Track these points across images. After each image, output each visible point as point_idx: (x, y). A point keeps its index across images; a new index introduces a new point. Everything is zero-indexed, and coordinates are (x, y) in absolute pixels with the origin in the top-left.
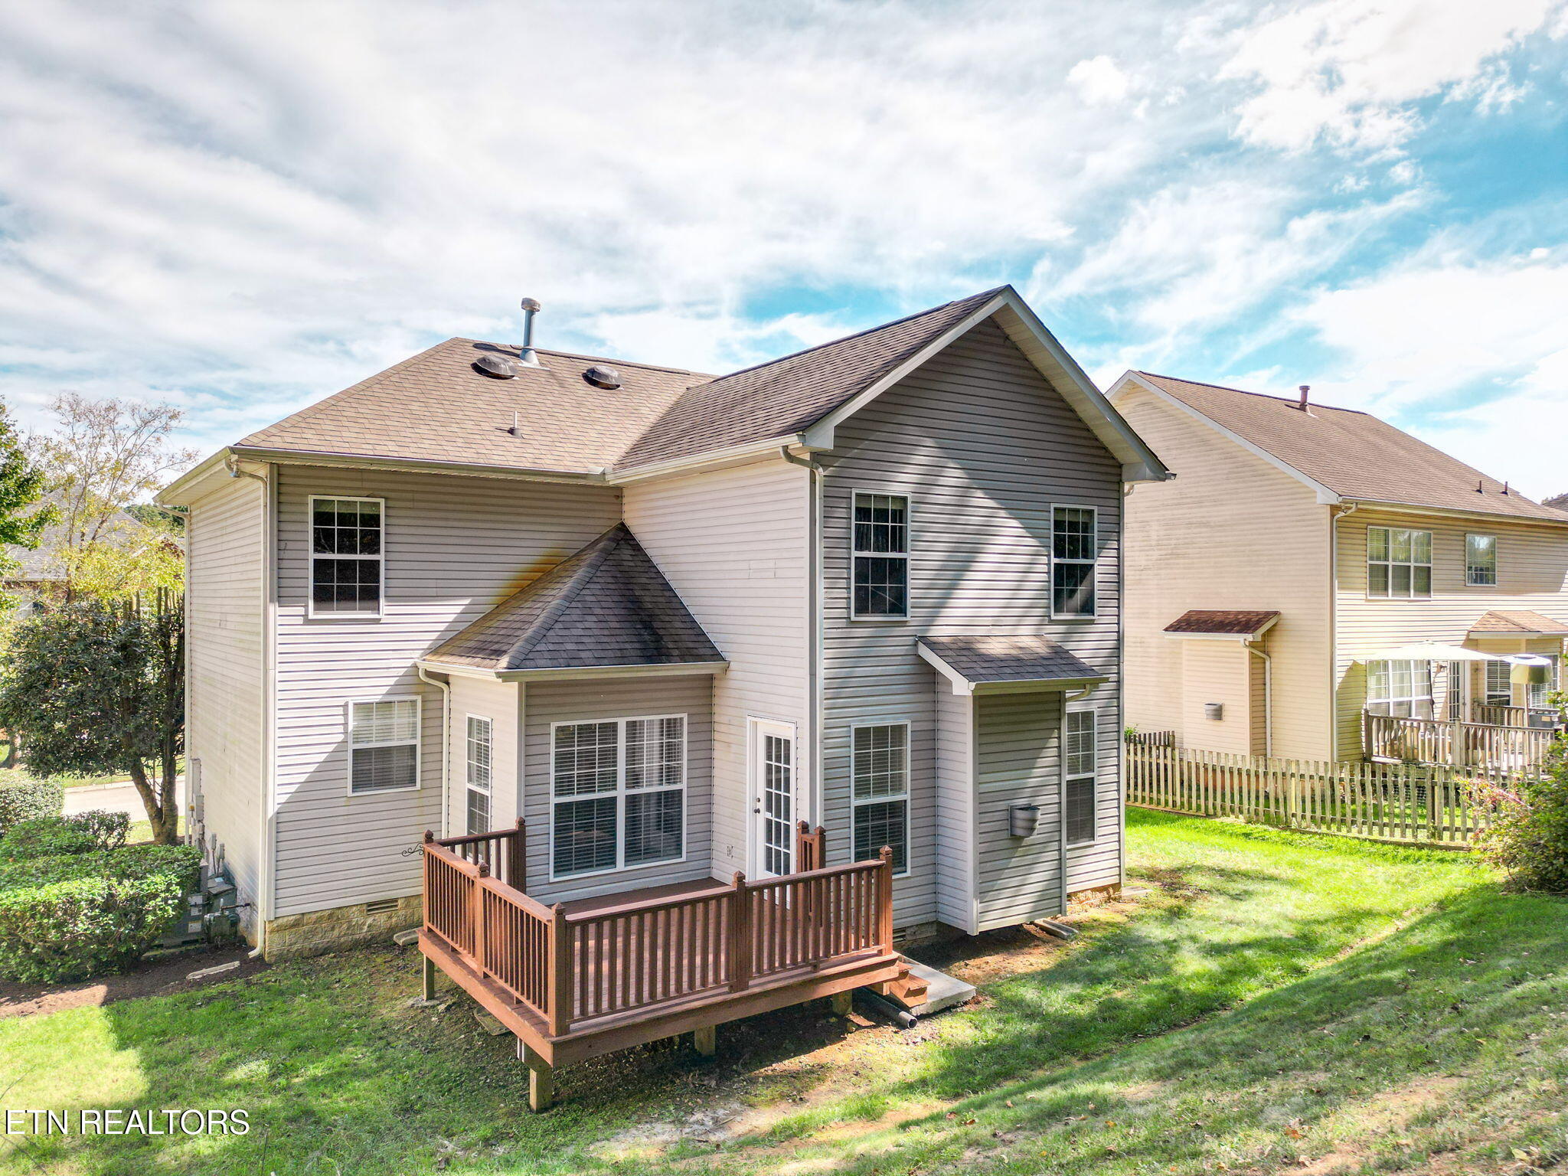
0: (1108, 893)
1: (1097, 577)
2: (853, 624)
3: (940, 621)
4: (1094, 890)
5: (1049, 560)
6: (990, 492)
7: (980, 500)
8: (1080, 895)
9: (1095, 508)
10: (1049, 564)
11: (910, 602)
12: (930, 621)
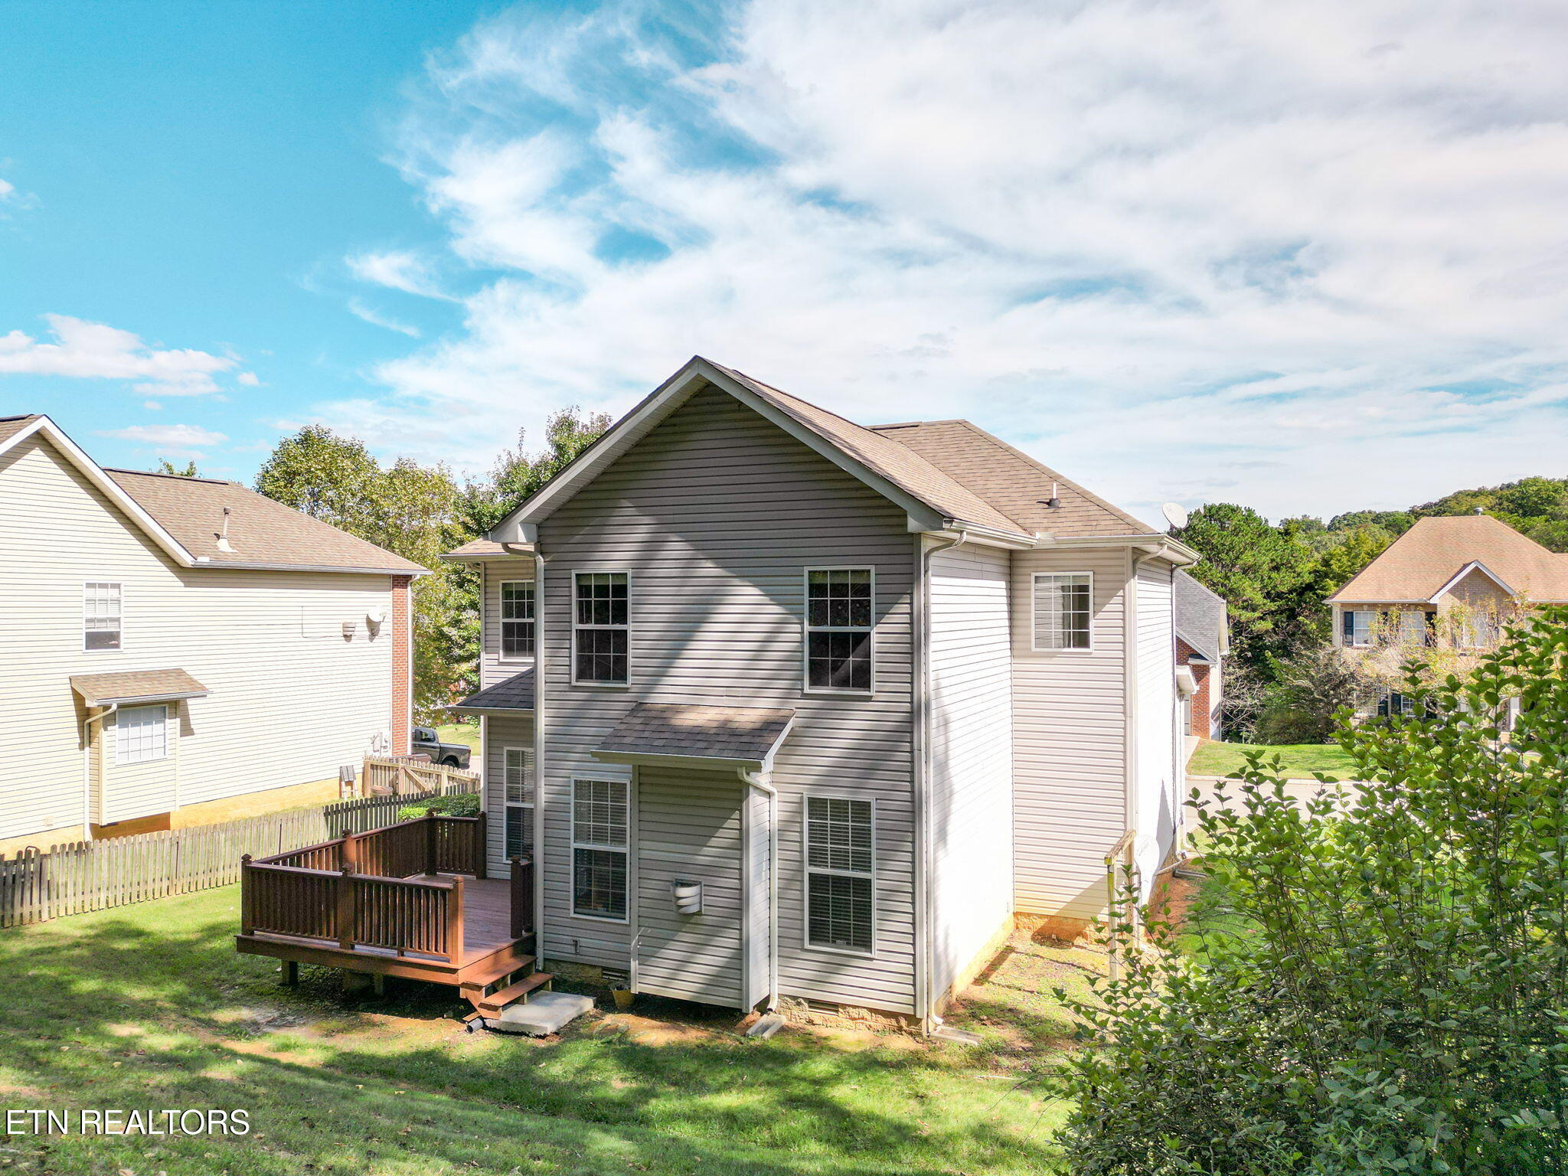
0: (898, 1022)
1: (874, 646)
2: (576, 689)
3: (660, 689)
4: (871, 1010)
5: (803, 628)
6: (719, 560)
7: (709, 569)
8: (851, 1010)
9: (873, 569)
10: (802, 633)
11: (630, 670)
12: (649, 688)
